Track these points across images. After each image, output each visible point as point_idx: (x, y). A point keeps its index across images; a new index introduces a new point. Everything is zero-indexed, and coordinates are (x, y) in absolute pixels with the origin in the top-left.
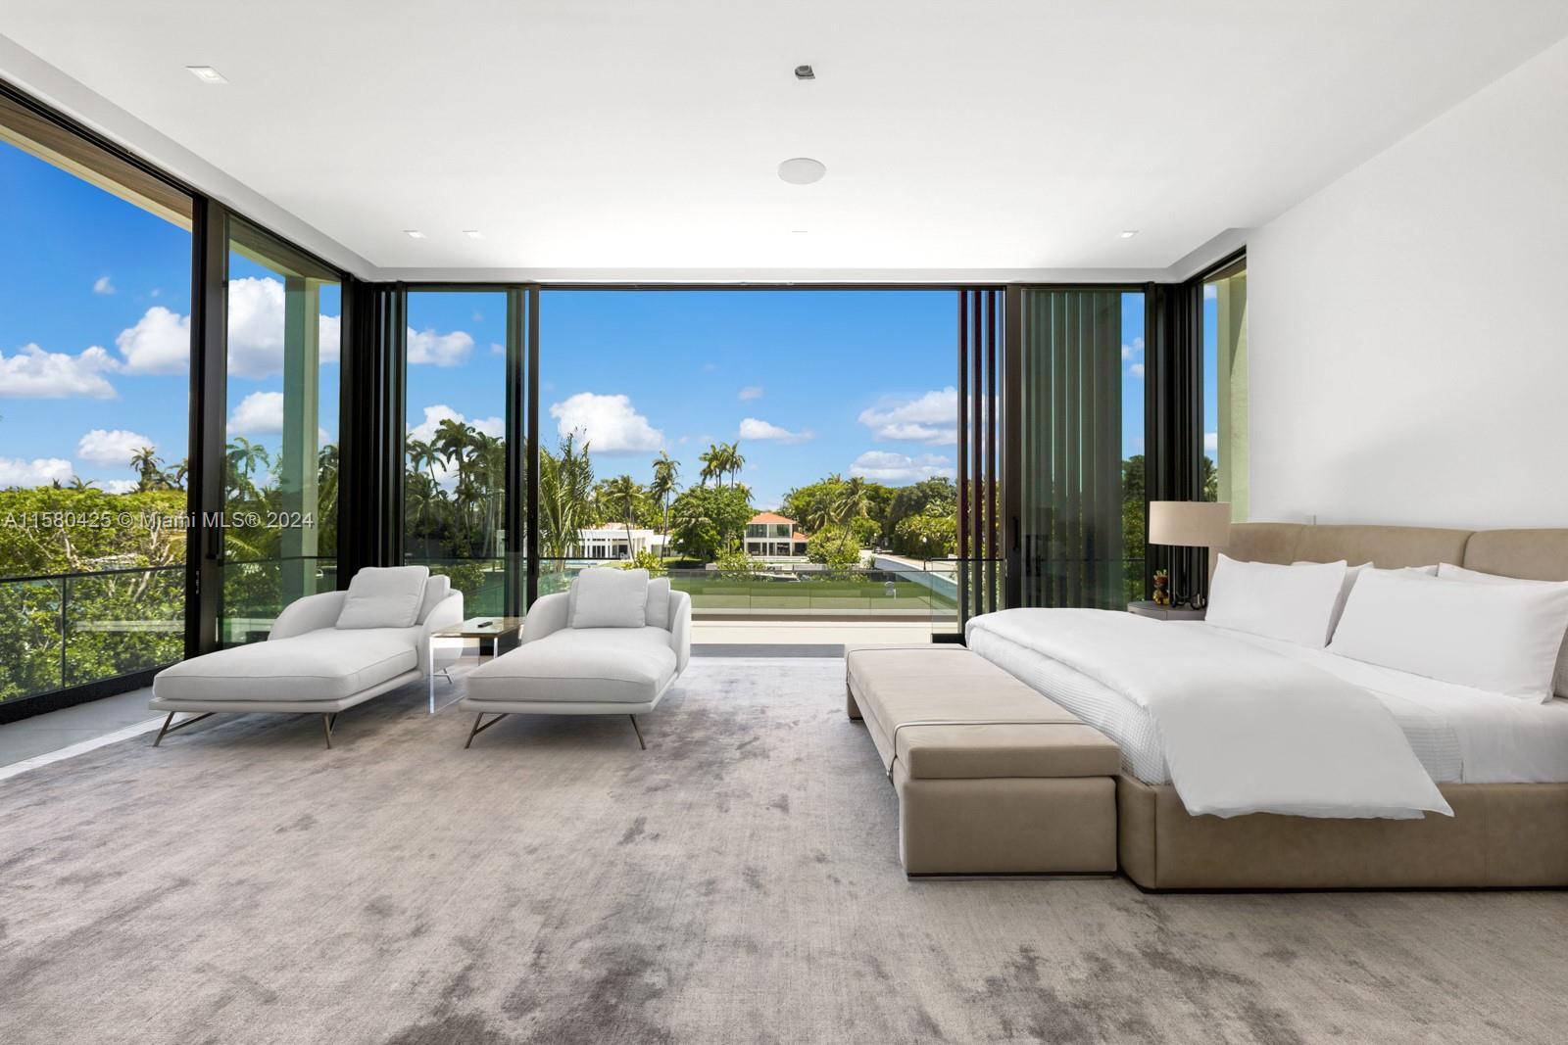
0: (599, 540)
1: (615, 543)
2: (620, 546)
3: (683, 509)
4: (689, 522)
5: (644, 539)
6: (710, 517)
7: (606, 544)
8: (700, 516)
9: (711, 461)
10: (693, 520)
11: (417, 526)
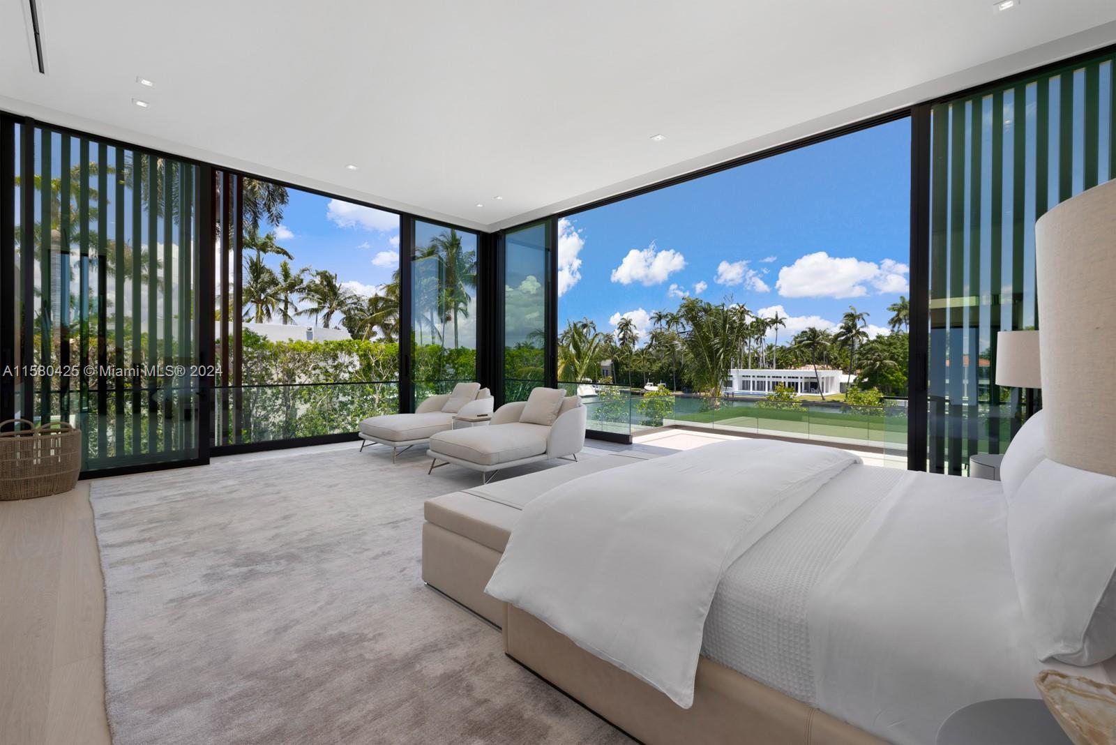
0: (793, 377)
1: (807, 380)
2: (811, 383)
3: (867, 353)
4: (873, 364)
5: (832, 378)
6: (896, 360)
7: (799, 381)
8: (885, 359)
9: (899, 311)
10: (878, 363)
11: (669, 366)
